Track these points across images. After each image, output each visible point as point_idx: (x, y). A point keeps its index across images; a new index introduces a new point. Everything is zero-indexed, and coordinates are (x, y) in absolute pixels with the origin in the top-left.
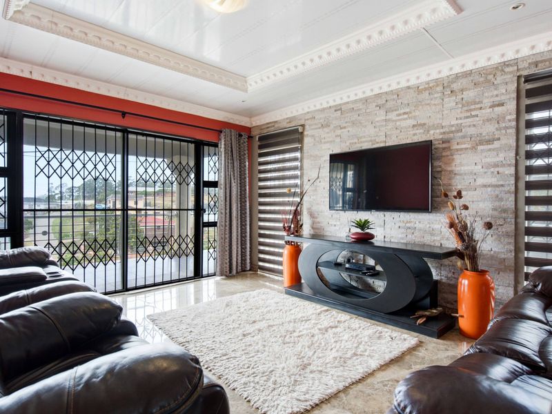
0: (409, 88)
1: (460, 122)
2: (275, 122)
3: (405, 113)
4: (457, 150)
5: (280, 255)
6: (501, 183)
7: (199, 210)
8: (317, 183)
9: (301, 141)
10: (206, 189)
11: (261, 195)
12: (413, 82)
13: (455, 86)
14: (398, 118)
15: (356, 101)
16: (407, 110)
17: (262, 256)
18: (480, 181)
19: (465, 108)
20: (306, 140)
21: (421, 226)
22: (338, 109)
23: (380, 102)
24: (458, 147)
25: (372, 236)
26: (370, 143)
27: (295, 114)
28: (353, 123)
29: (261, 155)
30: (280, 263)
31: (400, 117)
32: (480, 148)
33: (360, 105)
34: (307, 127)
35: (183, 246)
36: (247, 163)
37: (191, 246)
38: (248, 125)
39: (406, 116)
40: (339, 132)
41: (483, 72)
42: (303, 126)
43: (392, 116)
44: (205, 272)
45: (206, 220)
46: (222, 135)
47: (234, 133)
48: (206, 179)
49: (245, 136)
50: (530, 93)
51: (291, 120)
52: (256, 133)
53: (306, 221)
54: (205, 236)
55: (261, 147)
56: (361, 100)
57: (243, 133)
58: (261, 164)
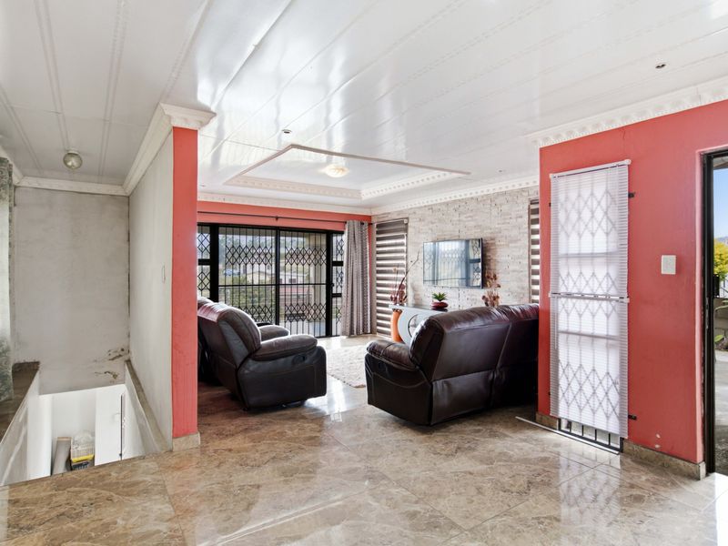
0: (472, 198)
2: (389, 213)
5: (388, 320)
7: (329, 284)
8: (417, 264)
9: (406, 230)
10: (334, 268)
11: (378, 272)
12: (474, 195)
13: (497, 201)
15: (440, 204)
16: (471, 214)
17: (380, 321)
18: (511, 268)
20: (410, 230)
22: (431, 208)
23: (456, 206)
25: (446, 305)
27: (402, 209)
28: (440, 221)
29: (378, 239)
30: (388, 326)
33: (444, 207)
34: (410, 220)
35: (318, 312)
36: (368, 246)
37: (323, 311)
38: (369, 214)
40: (431, 226)
41: (511, 193)
42: (407, 218)
43: (463, 217)
44: (334, 333)
45: (334, 292)
46: (347, 226)
47: (356, 223)
48: (334, 260)
49: (366, 224)
51: (400, 212)
52: (374, 221)
53: (410, 293)
54: (334, 305)
55: (378, 233)
56: (444, 203)
57: (365, 221)
58: (378, 246)
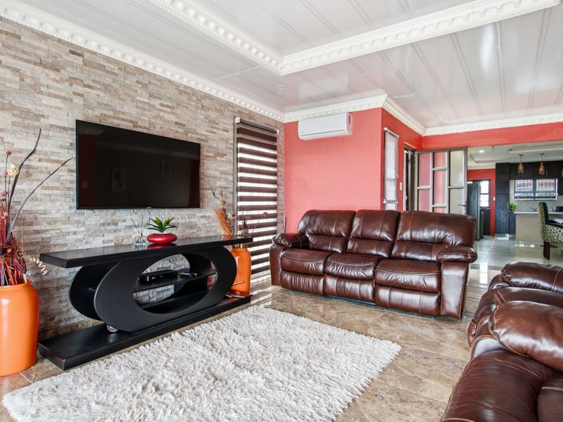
1: (208, 134)
3: (168, 106)
4: (207, 156)
6: (228, 186)
14: (161, 108)
19: (210, 124)
21: (183, 221)
24: (207, 154)
26: (131, 124)
31: (164, 108)
32: (218, 158)
39: (169, 110)
50: (239, 131)
